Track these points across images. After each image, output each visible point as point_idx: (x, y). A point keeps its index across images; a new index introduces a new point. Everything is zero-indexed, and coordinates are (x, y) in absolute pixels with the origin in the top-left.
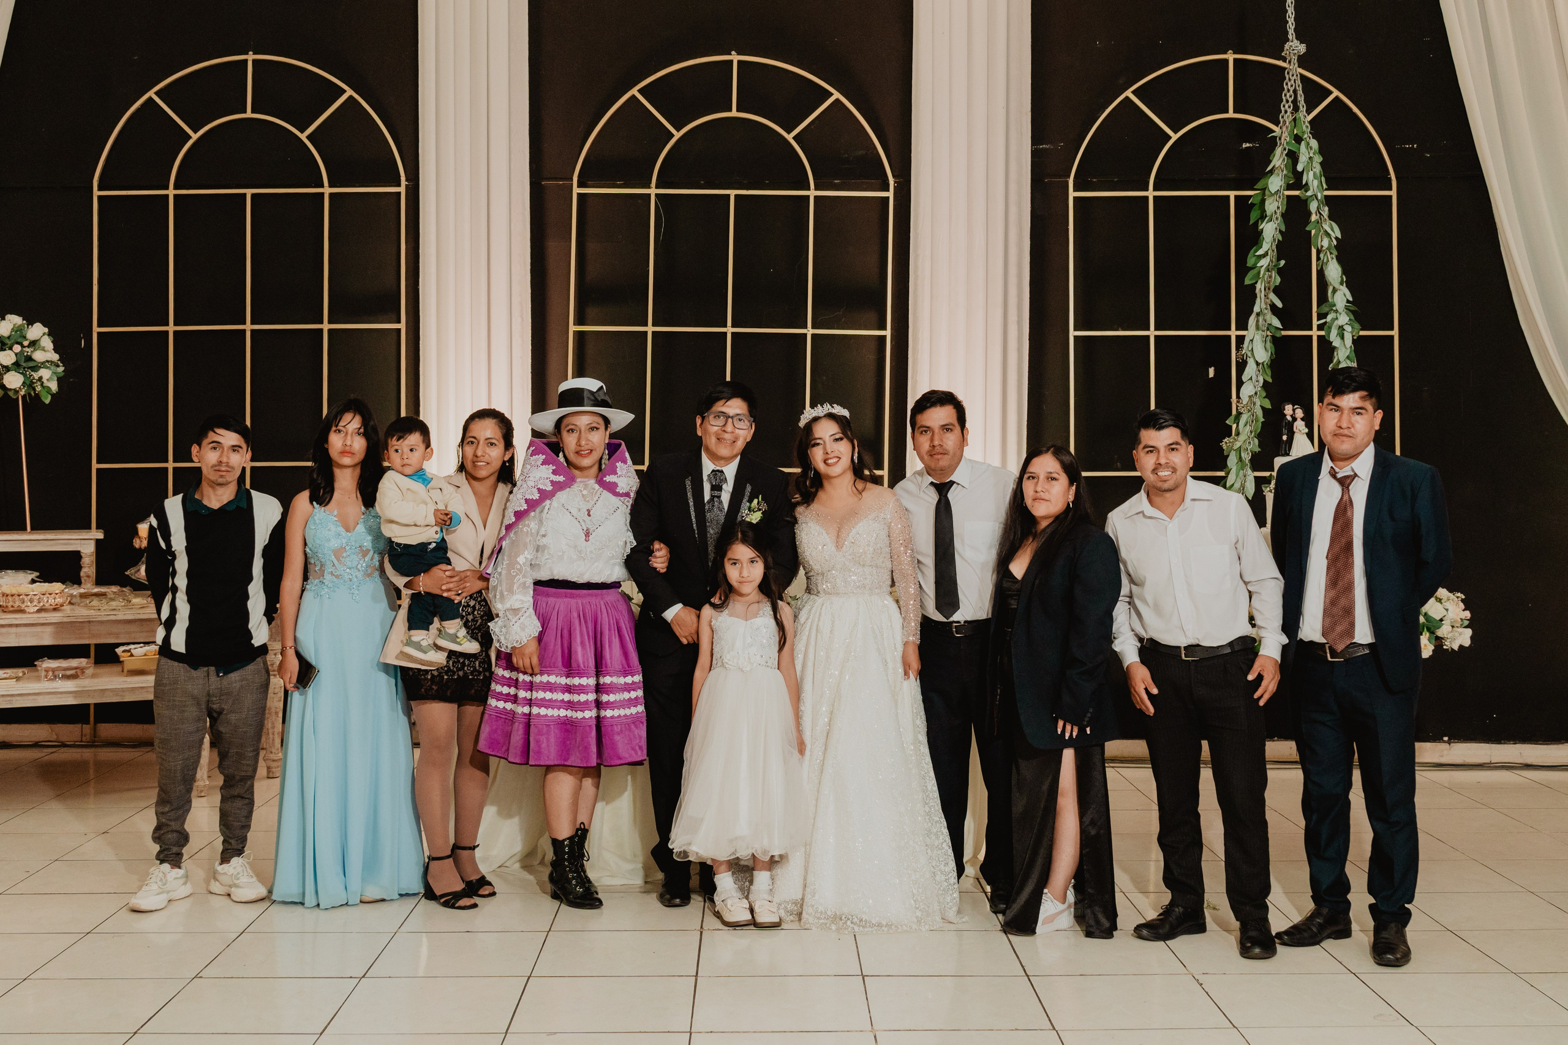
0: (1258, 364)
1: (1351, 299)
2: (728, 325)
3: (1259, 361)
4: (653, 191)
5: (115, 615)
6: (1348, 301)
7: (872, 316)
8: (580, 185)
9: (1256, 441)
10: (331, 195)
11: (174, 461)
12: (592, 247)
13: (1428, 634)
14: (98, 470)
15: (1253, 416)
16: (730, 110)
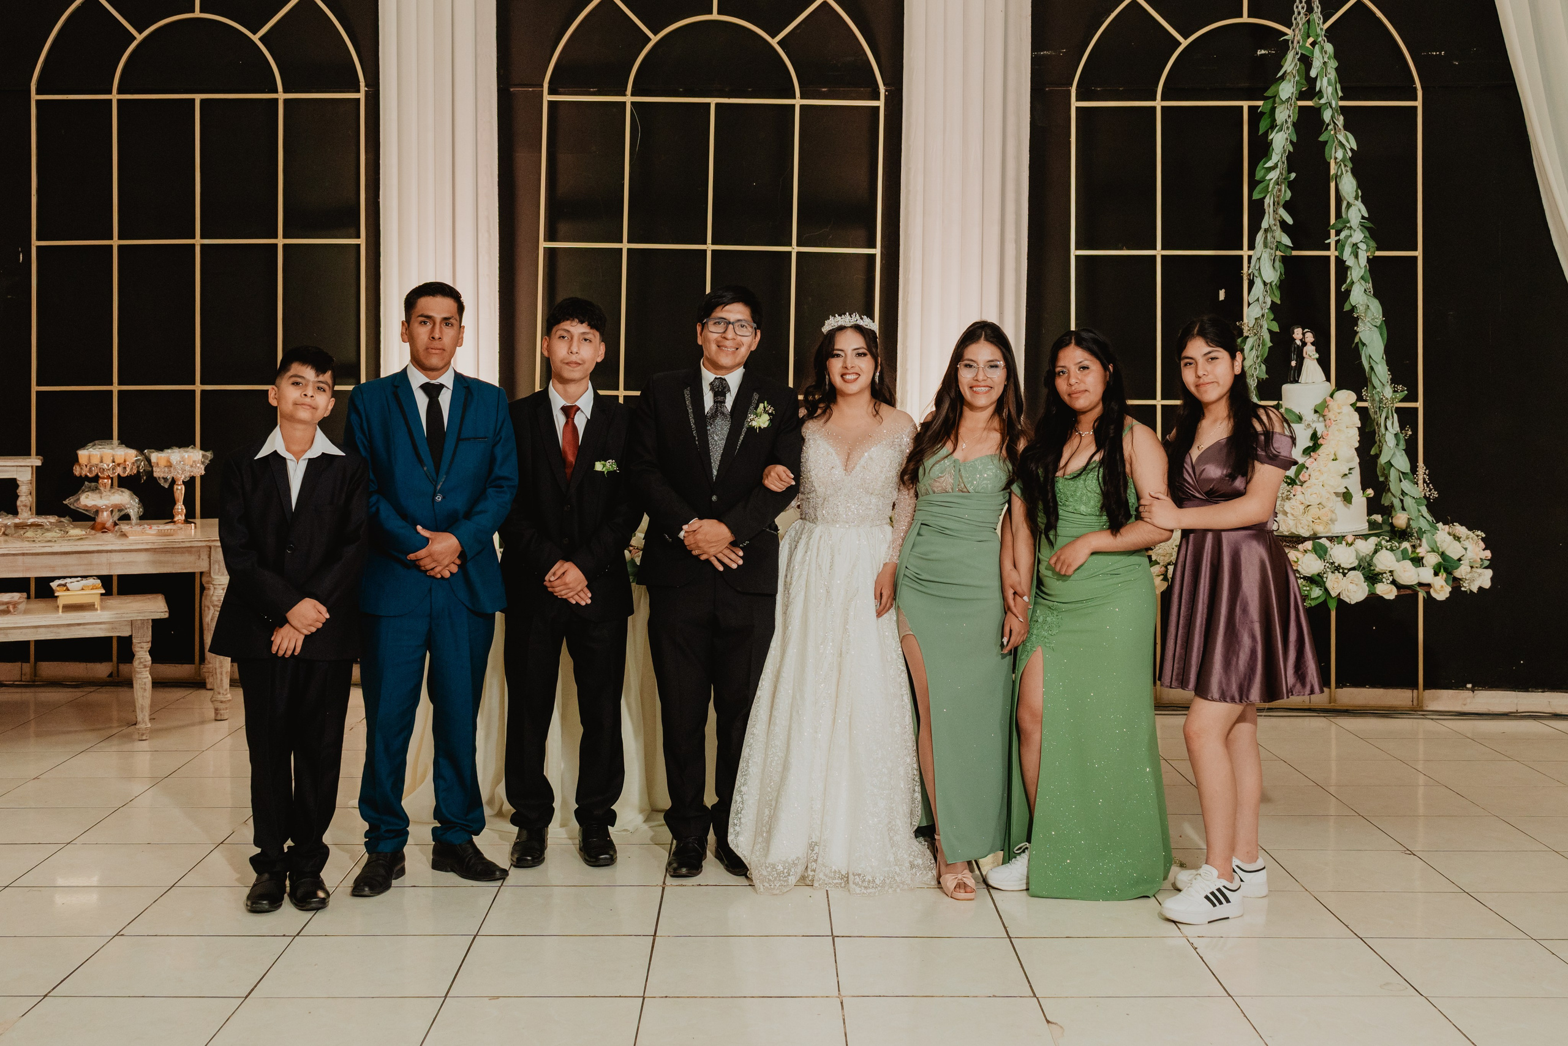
0: (1265, 284)
1: (1366, 215)
2: (708, 242)
3: (1268, 281)
4: (628, 99)
5: (51, 547)
6: (1363, 217)
7: (861, 233)
8: (552, 92)
9: (1264, 367)
10: (286, 101)
11: (119, 384)
12: (564, 158)
13: (1445, 575)
14: (38, 393)
15: (1260, 339)
16: (711, 12)
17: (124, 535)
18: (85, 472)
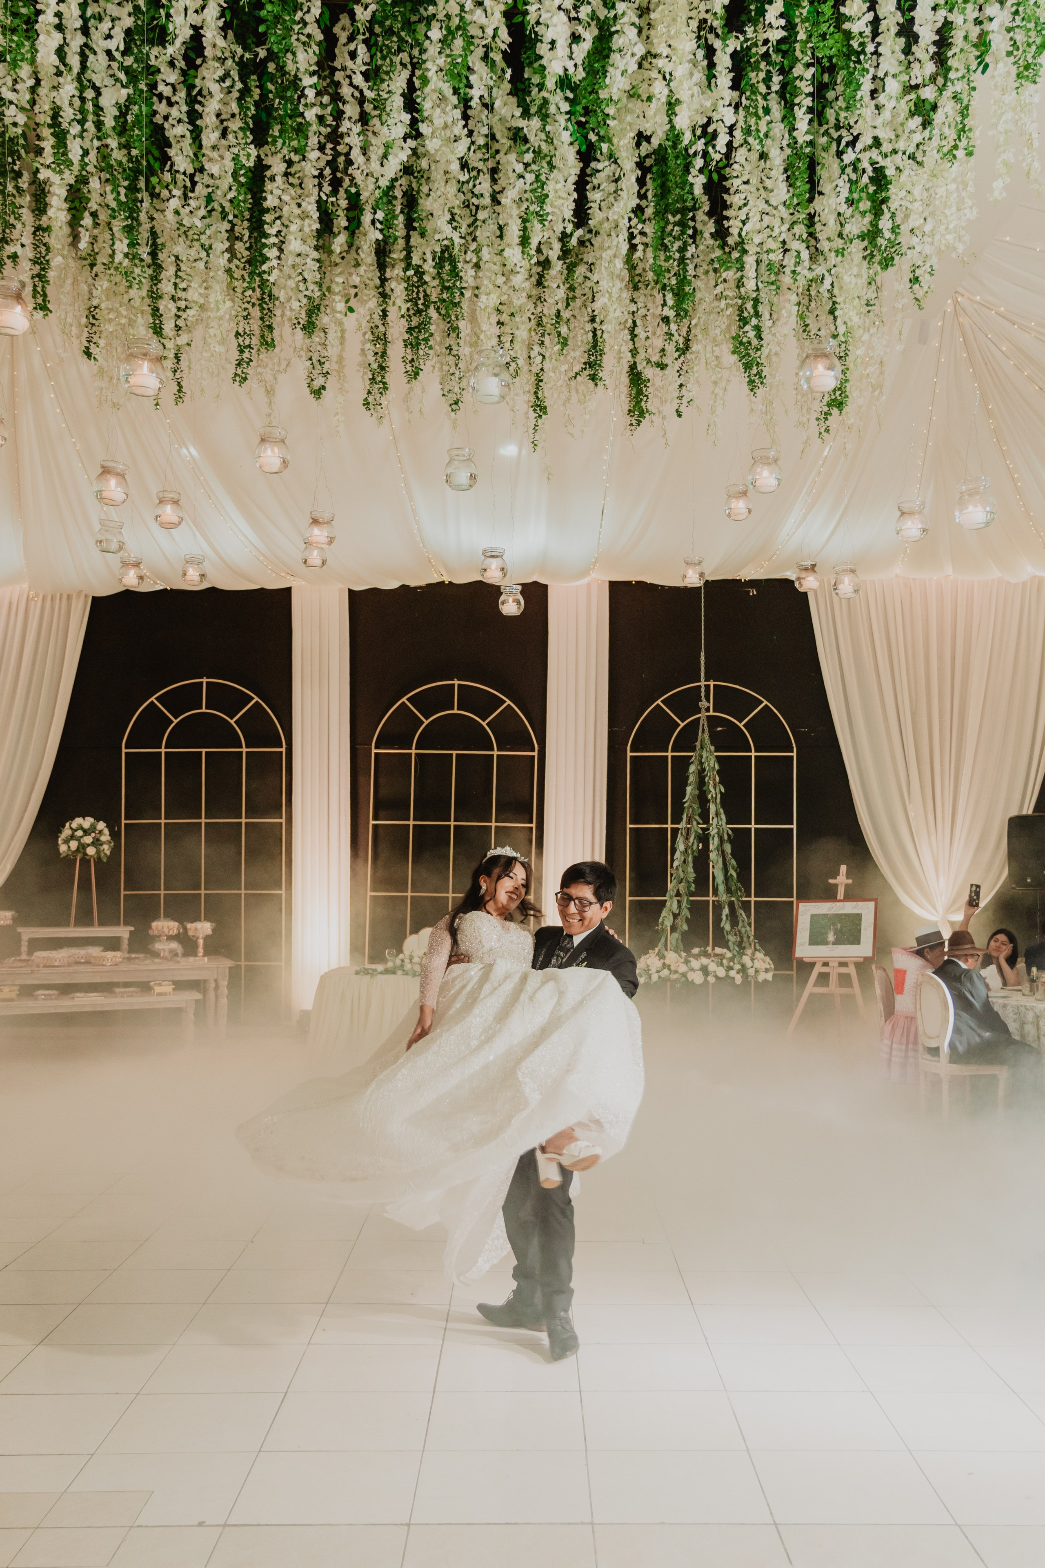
2: (452, 821)
4: (413, 751)
7: (527, 817)
8: (376, 748)
10: (247, 752)
11: (164, 890)
12: (382, 780)
14: (125, 895)
17: (178, 962)
18: (156, 933)
